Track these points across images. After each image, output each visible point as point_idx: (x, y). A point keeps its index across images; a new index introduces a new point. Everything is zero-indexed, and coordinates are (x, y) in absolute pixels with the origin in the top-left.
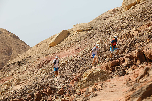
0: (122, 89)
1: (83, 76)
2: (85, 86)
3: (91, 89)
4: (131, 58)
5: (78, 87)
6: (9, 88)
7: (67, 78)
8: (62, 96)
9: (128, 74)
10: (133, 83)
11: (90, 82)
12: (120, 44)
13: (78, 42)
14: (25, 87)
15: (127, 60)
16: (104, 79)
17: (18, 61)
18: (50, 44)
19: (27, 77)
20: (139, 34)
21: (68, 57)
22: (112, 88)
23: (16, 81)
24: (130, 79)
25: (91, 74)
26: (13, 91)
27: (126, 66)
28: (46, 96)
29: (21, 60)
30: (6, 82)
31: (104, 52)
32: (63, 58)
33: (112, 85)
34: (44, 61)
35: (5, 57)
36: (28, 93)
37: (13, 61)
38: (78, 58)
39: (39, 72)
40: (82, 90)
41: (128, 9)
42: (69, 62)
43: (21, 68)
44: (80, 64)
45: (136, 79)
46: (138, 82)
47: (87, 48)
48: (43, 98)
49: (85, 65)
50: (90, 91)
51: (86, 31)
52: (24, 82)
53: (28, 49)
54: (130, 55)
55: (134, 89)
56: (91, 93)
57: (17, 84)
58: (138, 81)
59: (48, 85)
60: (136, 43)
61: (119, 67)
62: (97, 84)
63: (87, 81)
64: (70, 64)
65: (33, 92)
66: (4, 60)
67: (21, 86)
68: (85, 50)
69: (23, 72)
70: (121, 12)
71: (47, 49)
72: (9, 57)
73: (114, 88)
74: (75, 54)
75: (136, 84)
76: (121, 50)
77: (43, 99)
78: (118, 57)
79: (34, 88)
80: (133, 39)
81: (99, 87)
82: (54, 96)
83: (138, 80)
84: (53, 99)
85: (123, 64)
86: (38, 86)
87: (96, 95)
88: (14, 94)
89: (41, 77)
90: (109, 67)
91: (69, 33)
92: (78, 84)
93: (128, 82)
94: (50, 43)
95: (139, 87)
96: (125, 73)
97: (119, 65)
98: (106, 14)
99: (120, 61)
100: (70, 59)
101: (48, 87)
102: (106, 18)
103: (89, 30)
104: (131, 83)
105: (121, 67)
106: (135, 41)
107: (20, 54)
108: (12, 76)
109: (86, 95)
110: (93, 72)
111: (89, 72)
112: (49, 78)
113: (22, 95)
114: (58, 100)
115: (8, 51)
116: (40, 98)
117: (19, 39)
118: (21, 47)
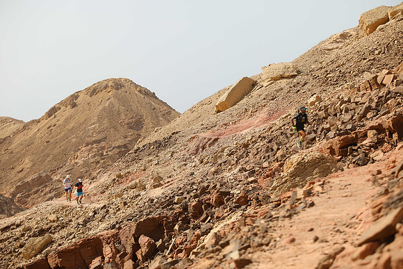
0: (364, 191)
1: (285, 167)
2: (289, 188)
3: (300, 192)
4: (379, 129)
5: (275, 188)
6: (139, 195)
7: (252, 173)
8: (243, 207)
9: (374, 161)
10: (387, 179)
11: (297, 179)
12: (356, 103)
13: (272, 101)
14: (170, 192)
15: (371, 133)
16: (326, 172)
17: (156, 141)
18: (217, 106)
19: (174, 173)
20: (395, 81)
21: (252, 131)
22: (344, 191)
23: (152, 181)
24: (379, 172)
25: (300, 162)
26: (147, 199)
27: (371, 146)
28: (212, 208)
29: (161, 139)
30: (133, 182)
31: (326, 118)
32: (244, 132)
33: (344, 183)
34: (206, 140)
35: (130, 134)
36: (176, 204)
37: (146, 141)
38: (272, 132)
39: (197, 161)
40: (284, 196)
41: (371, 32)
42: (255, 141)
43: (161, 154)
44: (277, 143)
45: (393, 170)
46: (397, 177)
47: (290, 112)
48: (205, 212)
49: (288, 146)
50: (298, 197)
51: (288, 77)
52: (169, 182)
53: (174, 117)
54: (377, 124)
55: (390, 191)
56: (302, 200)
57: (155, 187)
58: (396, 175)
59: (215, 187)
60: (389, 99)
61: (356, 148)
62: (313, 183)
63: (291, 177)
64: (258, 144)
65: (187, 200)
66: (129, 139)
67: (162, 191)
68: (287, 116)
69: (167, 163)
70: (357, 38)
71: (211, 117)
72: (137, 134)
73: (348, 190)
74: (267, 125)
75: (392, 181)
76: (358, 114)
77: (207, 214)
78: (353, 129)
79: (188, 193)
80: (383, 92)
81: (317, 188)
82: (228, 209)
83: (397, 172)
84: (227, 214)
85: (364, 143)
86: (196, 190)
87: (312, 205)
88: (150, 207)
89: (201, 171)
90: (336, 148)
91: (254, 84)
92: (275, 184)
93: (376, 178)
94: (217, 104)
95: (398, 187)
96: (369, 160)
97: (356, 145)
98: (327, 43)
99: (357, 136)
100: (258, 136)
101: (216, 191)
102: (327, 51)
103: (294, 76)
104: (382, 178)
105: (359, 148)
106: (387, 95)
107: (160, 128)
108: (144, 170)
109: (291, 205)
110: (303, 159)
111: (295, 158)
112: (216, 172)
113: (165, 207)
114: (236, 217)
115: (135, 123)
116: (201, 213)
117: (156, 98)
118: (160, 114)
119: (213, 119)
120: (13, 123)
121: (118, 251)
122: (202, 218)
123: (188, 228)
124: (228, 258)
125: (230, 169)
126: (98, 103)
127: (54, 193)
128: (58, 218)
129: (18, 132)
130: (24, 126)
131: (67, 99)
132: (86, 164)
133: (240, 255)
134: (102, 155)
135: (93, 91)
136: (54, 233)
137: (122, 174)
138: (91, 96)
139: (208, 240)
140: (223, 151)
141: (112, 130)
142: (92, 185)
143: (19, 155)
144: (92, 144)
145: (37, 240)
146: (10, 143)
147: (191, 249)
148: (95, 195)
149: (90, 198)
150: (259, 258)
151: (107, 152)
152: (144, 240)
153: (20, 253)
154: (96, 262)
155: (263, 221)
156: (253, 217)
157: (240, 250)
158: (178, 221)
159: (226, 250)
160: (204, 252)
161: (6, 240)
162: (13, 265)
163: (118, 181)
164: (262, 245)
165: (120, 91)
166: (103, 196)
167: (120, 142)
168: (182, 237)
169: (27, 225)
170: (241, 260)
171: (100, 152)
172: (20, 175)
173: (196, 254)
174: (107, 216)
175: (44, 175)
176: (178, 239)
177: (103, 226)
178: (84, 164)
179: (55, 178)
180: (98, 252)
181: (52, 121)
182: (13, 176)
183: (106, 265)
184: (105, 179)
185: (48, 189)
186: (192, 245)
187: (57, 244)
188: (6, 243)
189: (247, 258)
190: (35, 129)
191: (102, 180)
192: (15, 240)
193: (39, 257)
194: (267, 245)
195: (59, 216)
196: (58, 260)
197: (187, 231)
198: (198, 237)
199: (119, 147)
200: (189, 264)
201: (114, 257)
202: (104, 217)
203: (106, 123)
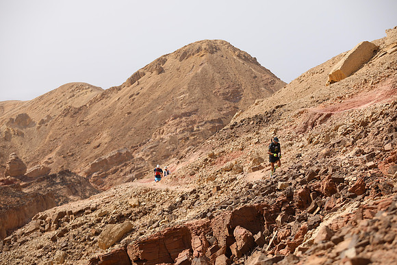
6: (235, 179)
7: (372, 156)
8: (360, 197)
17: (256, 116)
18: (330, 76)
21: (373, 107)
23: (251, 162)
26: (245, 184)
28: (321, 197)
29: (263, 113)
30: (228, 164)
32: (362, 108)
34: (317, 116)
35: (226, 106)
36: (279, 190)
37: (245, 116)
38: (396, 108)
39: (306, 141)
42: (376, 118)
43: (263, 131)
48: (313, 201)
53: (279, 88)
57: (254, 170)
59: (326, 172)
64: (379, 122)
65: (292, 187)
66: (224, 112)
67: (263, 175)
71: (323, 88)
72: (234, 107)
74: (391, 100)
77: (316, 204)
79: (294, 178)
82: (342, 198)
84: (339, 205)
86: (304, 175)
88: (248, 193)
89: (309, 153)
91: (375, 50)
94: (331, 73)
100: (379, 112)
101: (327, 177)
107: (261, 100)
108: (242, 149)
112: (328, 154)
113: (266, 194)
114: (351, 208)
115: (232, 93)
116: (309, 202)
117: (258, 64)
118: (261, 84)
119: (326, 90)
120: (90, 89)
121: (209, 244)
122: (310, 209)
123: (293, 220)
124: (342, 256)
125: (344, 152)
126: (188, 69)
127: (135, 173)
128: (140, 203)
129: (96, 100)
130: (103, 94)
131: (153, 63)
132: (173, 140)
133: (358, 253)
134: (192, 130)
135: (184, 54)
136: (134, 220)
137: (215, 153)
138: (181, 61)
139: (318, 235)
140: (336, 129)
141: (204, 101)
142: (180, 166)
143: (95, 128)
144: (181, 117)
145: (115, 228)
146: (86, 114)
147: (296, 245)
148: (184, 177)
149: (177, 180)
150: (380, 257)
151: (198, 127)
152: (239, 232)
153: (95, 242)
154: (183, 256)
155: (385, 214)
156: (373, 208)
157: (357, 247)
158: (280, 211)
159: (340, 247)
160: (312, 248)
161: (80, 225)
162: (87, 255)
163: (210, 161)
164: (384, 242)
165: (215, 55)
166: (193, 178)
167: (214, 116)
168: (285, 230)
169: (103, 209)
170: (359, 259)
171: (190, 127)
172: (97, 151)
173: (303, 251)
174: (197, 202)
175: (124, 152)
176: (281, 233)
177: (192, 213)
178: (170, 140)
179: (137, 156)
180: (186, 244)
181: (135, 88)
182: (89, 152)
183: (195, 260)
184: (195, 158)
185: (128, 169)
186: (297, 240)
187: (138, 233)
188: (80, 229)
189: (365, 257)
190: (115, 97)
191: (192, 160)
192: (90, 226)
193: (117, 247)
194: (390, 242)
195: (141, 200)
196: (139, 252)
197: (292, 224)
198: (305, 231)
199: (212, 121)
200: (294, 261)
201: (204, 251)
202: (193, 204)
203: (197, 93)
